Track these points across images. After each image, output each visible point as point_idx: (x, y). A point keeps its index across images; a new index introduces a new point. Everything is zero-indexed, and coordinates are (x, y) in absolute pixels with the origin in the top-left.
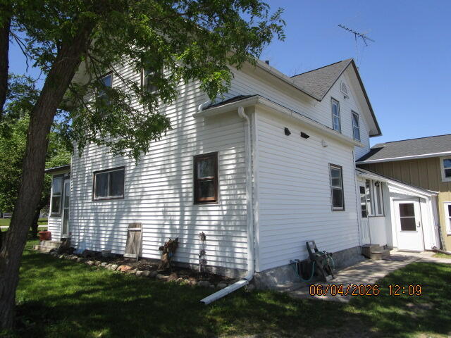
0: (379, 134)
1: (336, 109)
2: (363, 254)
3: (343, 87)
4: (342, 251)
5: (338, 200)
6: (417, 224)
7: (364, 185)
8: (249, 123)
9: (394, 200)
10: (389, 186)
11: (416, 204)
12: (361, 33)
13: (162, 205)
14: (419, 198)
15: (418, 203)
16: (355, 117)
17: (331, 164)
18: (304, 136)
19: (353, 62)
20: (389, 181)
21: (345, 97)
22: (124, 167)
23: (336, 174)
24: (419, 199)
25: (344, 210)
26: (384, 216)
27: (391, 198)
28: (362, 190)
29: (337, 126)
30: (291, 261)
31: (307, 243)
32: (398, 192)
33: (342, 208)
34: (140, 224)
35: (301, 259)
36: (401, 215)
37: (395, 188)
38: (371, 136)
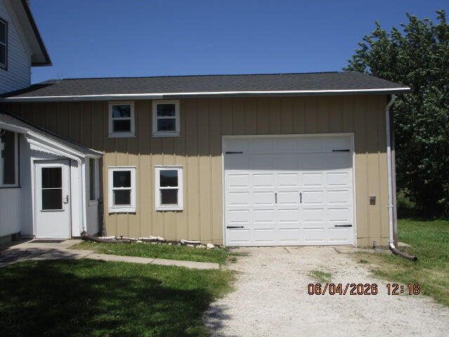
0: (47, 62)
6: (64, 200)
9: (35, 162)
11: (65, 169)
14: (70, 159)
15: (68, 167)
20: (30, 133)
24: (70, 162)
26: (19, 187)
27: (33, 159)
36: (44, 185)
37: (39, 143)
38: (34, 64)
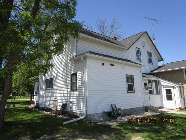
0: (163, 60)
1: (138, 52)
2: (145, 110)
3: (143, 42)
4: (133, 108)
5: (131, 88)
6: (173, 98)
7: (147, 82)
8: (85, 62)
9: (163, 88)
10: (161, 82)
11: (172, 89)
12: (154, 19)
13: (63, 91)
15: (173, 89)
16: (150, 54)
17: (127, 75)
18: (112, 65)
19: (146, 32)
20: (161, 80)
21: (144, 46)
22: (53, 78)
23: (130, 79)
24: (173, 87)
25: (134, 92)
26: (160, 94)
27: (162, 87)
28: (146, 84)
29: (139, 58)
30: (104, 111)
31: (112, 105)
32: (165, 84)
33: (133, 92)
34: (57, 98)
35: (108, 111)
36: (166, 94)
37: (164, 82)
38: (159, 61)
